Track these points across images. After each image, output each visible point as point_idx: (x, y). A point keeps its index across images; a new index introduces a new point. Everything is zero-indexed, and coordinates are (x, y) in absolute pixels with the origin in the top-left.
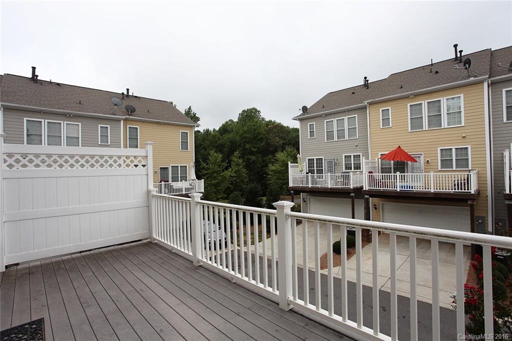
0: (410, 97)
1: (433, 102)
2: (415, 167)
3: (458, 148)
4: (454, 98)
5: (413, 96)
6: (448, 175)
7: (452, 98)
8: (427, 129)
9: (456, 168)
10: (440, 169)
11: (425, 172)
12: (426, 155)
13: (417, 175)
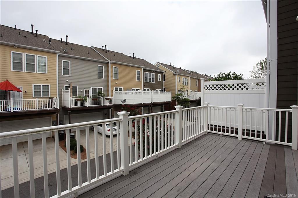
0: (14, 47)
1: (30, 55)
2: (15, 95)
3: (44, 85)
4: (43, 57)
5: (16, 47)
6: (42, 100)
7: (41, 57)
8: (25, 71)
9: (43, 96)
10: (33, 97)
11: (23, 99)
12: (24, 88)
13: (17, 101)
